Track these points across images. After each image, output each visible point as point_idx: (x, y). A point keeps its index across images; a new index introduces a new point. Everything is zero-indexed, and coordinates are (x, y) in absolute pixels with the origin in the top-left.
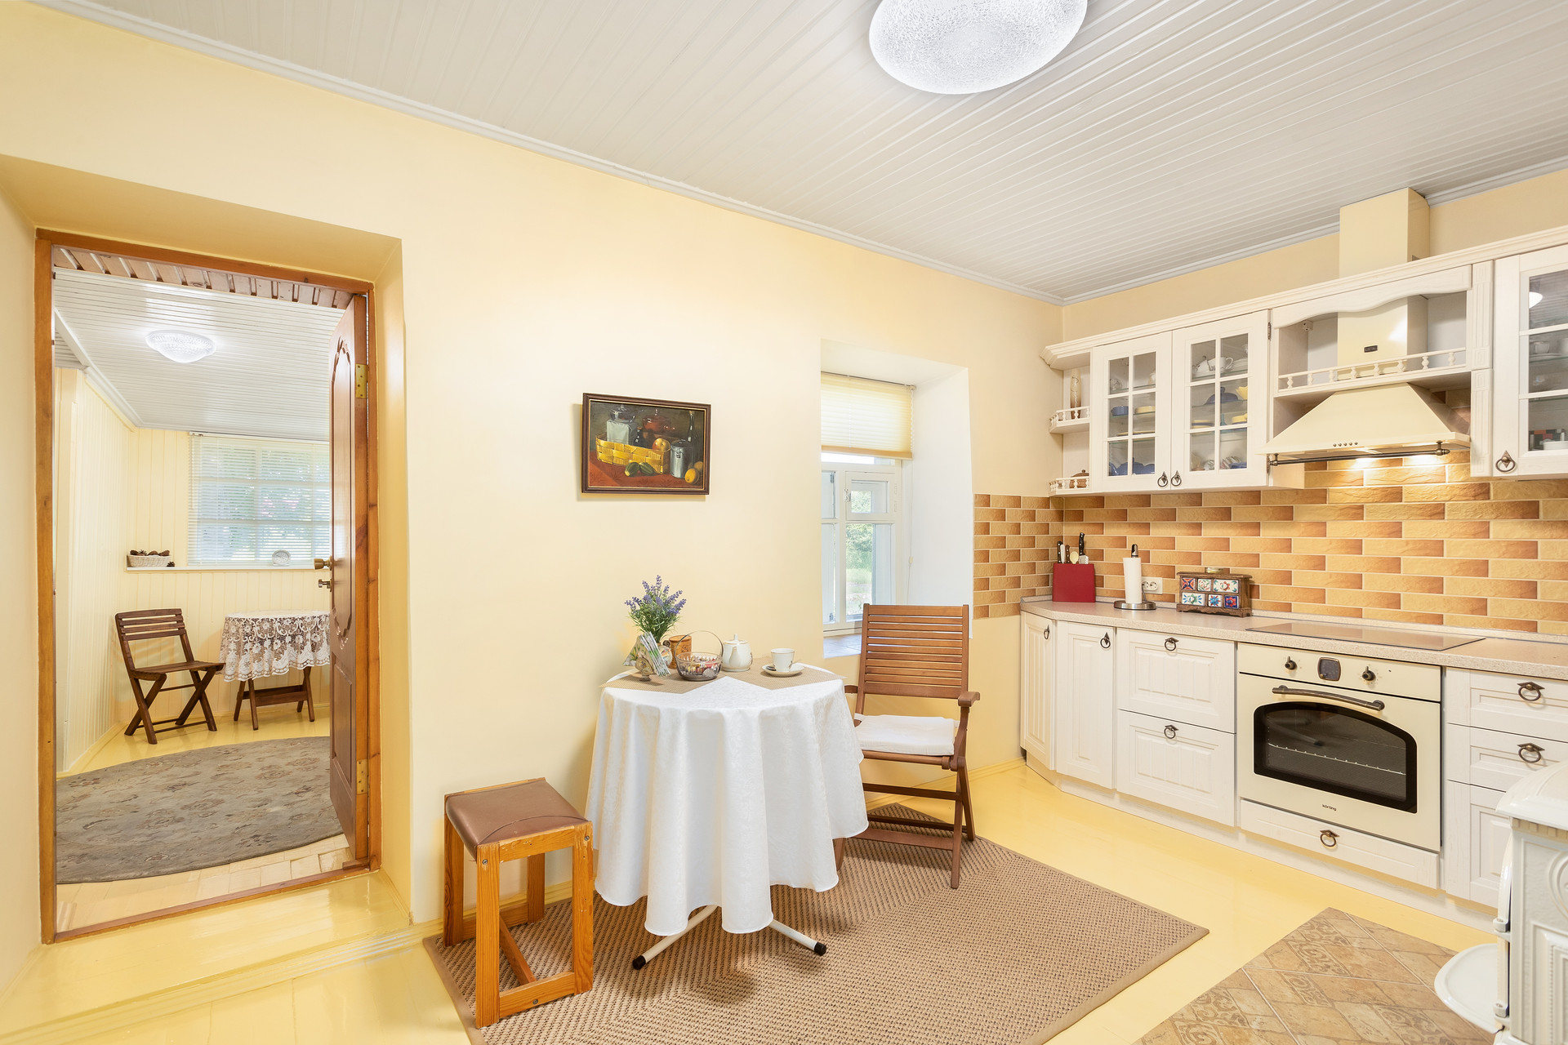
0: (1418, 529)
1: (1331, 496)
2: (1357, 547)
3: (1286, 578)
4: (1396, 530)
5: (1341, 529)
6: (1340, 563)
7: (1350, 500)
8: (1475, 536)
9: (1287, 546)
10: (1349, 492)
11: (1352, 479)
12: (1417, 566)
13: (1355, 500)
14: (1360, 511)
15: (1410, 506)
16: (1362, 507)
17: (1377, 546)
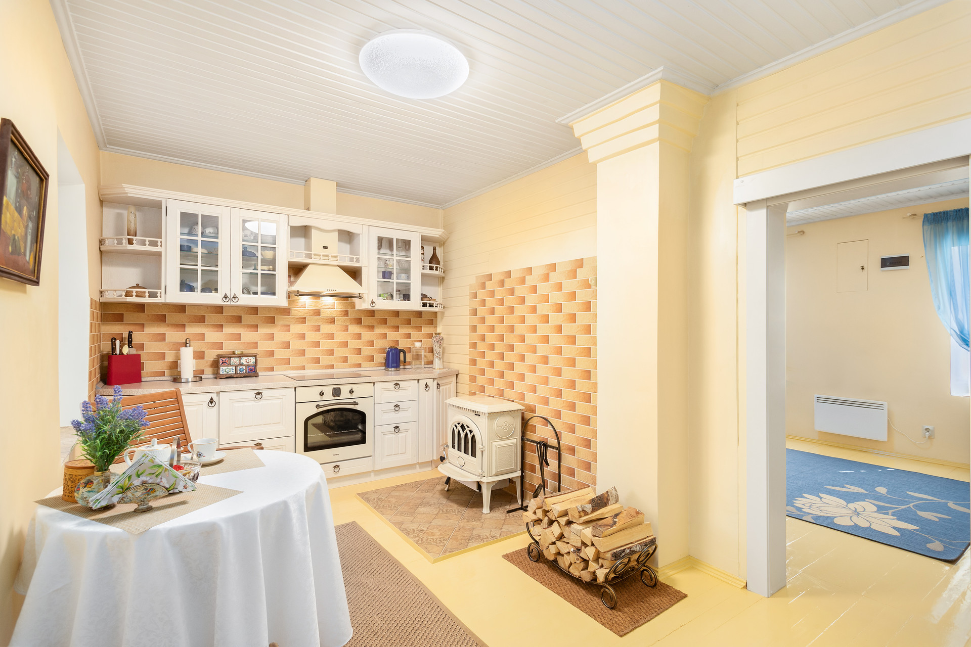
0: (326, 328)
1: (293, 312)
2: (303, 337)
3: (271, 354)
4: (318, 329)
5: (296, 328)
6: (296, 345)
7: (300, 315)
8: (344, 331)
9: (272, 337)
10: (301, 311)
11: (301, 305)
12: (326, 344)
13: (302, 314)
14: (304, 320)
15: (323, 318)
16: (305, 318)
17: (311, 336)
